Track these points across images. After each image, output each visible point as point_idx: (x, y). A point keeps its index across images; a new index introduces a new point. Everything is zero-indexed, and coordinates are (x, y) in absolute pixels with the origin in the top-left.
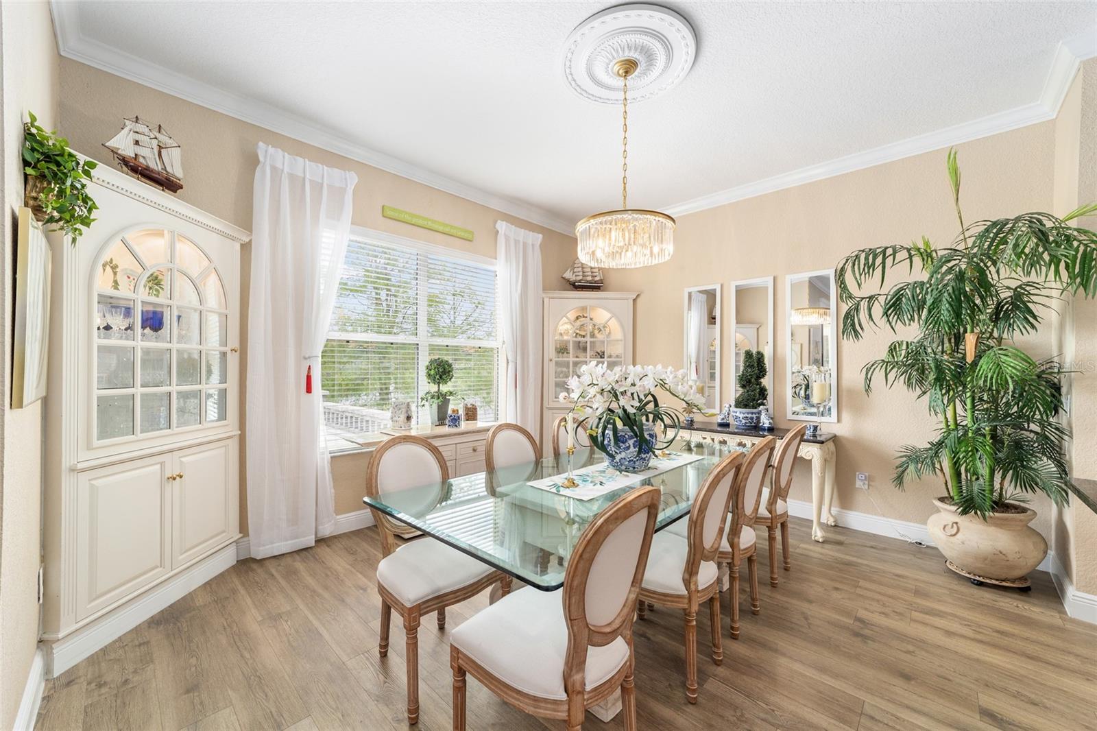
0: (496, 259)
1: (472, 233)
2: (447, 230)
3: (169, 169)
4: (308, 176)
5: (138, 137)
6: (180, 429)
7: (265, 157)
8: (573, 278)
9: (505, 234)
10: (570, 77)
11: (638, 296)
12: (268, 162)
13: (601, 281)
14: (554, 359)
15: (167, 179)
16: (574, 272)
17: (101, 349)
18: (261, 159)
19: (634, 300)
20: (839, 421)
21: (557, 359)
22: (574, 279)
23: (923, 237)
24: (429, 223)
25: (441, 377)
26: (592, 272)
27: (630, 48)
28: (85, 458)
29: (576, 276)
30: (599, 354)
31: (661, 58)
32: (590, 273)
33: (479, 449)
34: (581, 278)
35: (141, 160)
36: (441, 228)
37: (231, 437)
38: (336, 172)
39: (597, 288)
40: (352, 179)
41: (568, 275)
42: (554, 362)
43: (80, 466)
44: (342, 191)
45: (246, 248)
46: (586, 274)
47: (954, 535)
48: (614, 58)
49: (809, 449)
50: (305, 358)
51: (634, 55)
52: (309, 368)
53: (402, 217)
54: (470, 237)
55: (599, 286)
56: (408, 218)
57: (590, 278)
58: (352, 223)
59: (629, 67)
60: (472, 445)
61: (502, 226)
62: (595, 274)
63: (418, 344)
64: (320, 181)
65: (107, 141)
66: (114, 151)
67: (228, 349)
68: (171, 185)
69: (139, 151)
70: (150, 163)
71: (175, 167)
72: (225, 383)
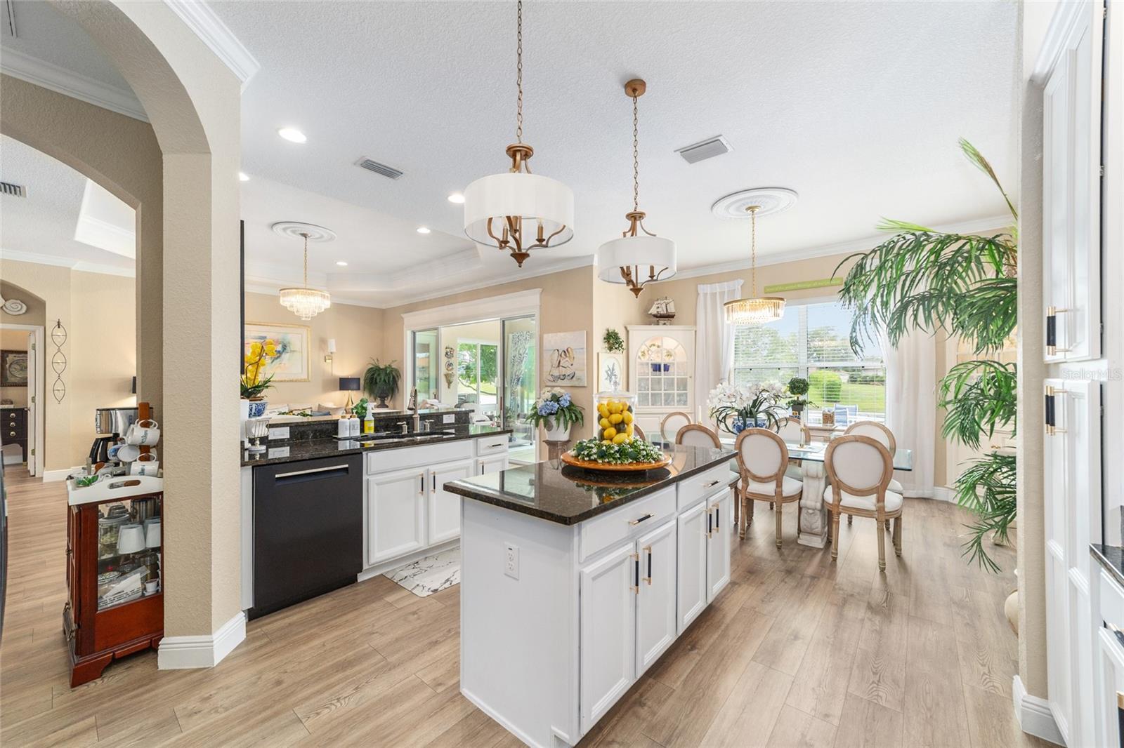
3: (669, 311)
4: (718, 290)
5: (658, 305)
6: (665, 407)
7: (702, 290)
12: (702, 292)
17: (640, 378)
18: (700, 292)
35: (660, 313)
38: (730, 284)
40: (739, 283)
44: (734, 291)
45: (696, 332)
64: (724, 290)
65: (649, 310)
66: (651, 314)
67: (688, 377)
68: (669, 316)
69: (659, 310)
70: (662, 313)
71: (672, 310)
72: (686, 390)
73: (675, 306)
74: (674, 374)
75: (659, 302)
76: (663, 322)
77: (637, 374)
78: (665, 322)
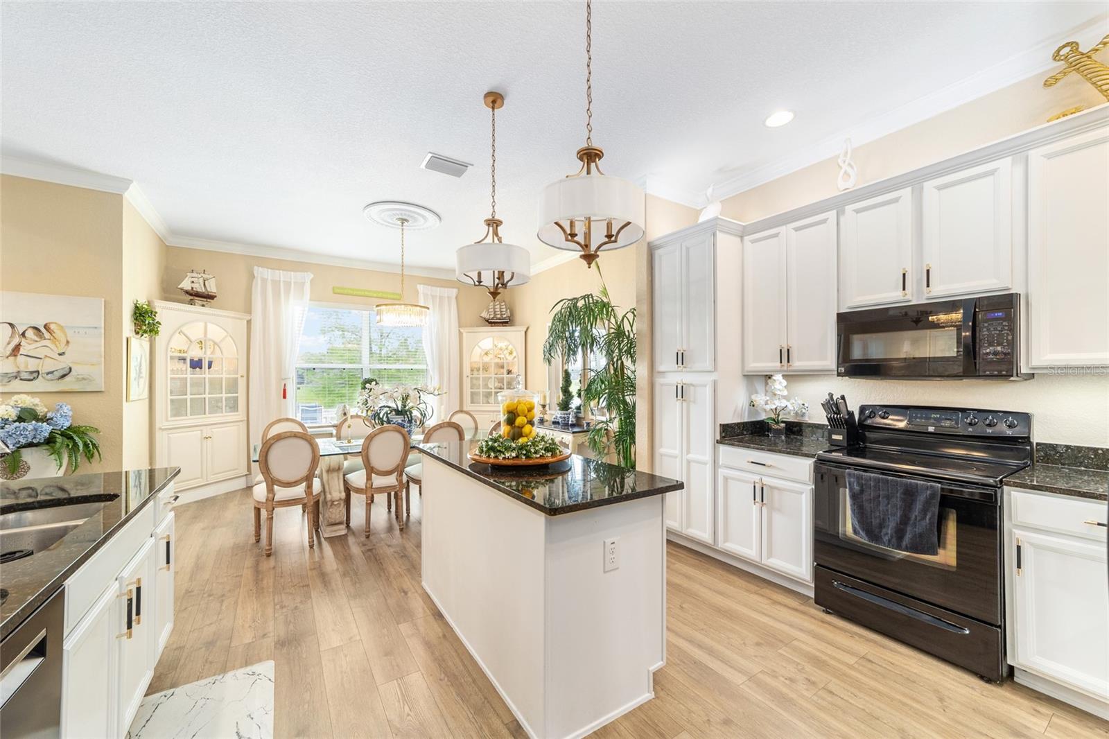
2: (380, 295)
3: (209, 290)
4: (282, 279)
5: (192, 279)
6: (210, 415)
7: (258, 274)
9: (423, 293)
11: (528, 328)
12: (259, 276)
13: (508, 318)
14: (470, 376)
15: (208, 295)
16: (488, 312)
17: (171, 379)
18: (256, 275)
19: (526, 332)
21: (472, 376)
22: (488, 317)
26: (501, 312)
28: (166, 424)
29: (490, 315)
34: (493, 316)
35: (195, 289)
36: (375, 295)
37: (241, 421)
38: (299, 274)
40: (309, 276)
41: (485, 314)
42: (470, 378)
43: (163, 428)
44: (303, 284)
45: (249, 322)
50: (283, 380)
52: (285, 385)
53: (346, 292)
54: (398, 298)
55: (507, 321)
56: (350, 292)
57: (499, 316)
58: (310, 300)
61: (421, 288)
62: (503, 313)
63: (362, 369)
64: (289, 280)
65: (179, 285)
66: (182, 289)
67: (239, 376)
68: (210, 297)
69: (193, 285)
70: (199, 290)
71: (212, 288)
72: (237, 393)
73: (217, 286)
74: (222, 372)
75: (194, 275)
76: (200, 302)
77: (169, 372)
78: (204, 303)
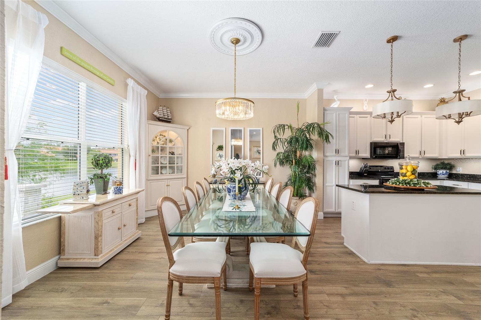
0: (126, 99)
1: (114, 81)
2: (101, 75)
8: (158, 115)
9: (132, 87)
10: (213, 33)
11: (190, 128)
13: (171, 119)
14: (151, 155)
16: (159, 113)
19: (187, 130)
20: (263, 177)
21: (153, 155)
23: (290, 123)
24: (91, 68)
25: (107, 165)
26: (167, 114)
27: (242, 35)
29: (160, 115)
30: (171, 153)
31: (247, 44)
32: (166, 115)
33: (132, 204)
34: (162, 116)
36: (98, 74)
39: (169, 122)
40: (45, 20)
41: (156, 113)
42: (151, 157)
46: (165, 114)
47: (296, 205)
48: (235, 36)
49: (260, 186)
51: (242, 39)
53: (74, 59)
54: (113, 84)
55: (171, 121)
56: (78, 61)
57: (166, 117)
59: (237, 41)
60: (129, 203)
61: (130, 82)
62: (168, 115)
63: (80, 144)
